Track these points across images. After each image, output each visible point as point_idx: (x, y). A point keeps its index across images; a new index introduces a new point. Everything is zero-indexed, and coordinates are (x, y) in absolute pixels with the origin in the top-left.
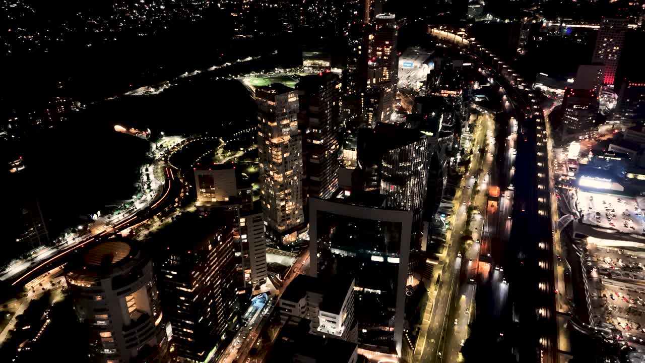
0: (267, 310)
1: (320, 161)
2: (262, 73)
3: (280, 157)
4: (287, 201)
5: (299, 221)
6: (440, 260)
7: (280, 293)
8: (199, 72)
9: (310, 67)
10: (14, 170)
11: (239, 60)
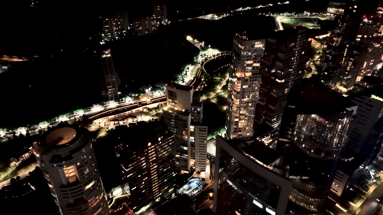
0: (197, 191)
1: (278, 95)
2: (293, 14)
3: (240, 87)
4: (240, 120)
5: (248, 134)
6: (350, 209)
7: (211, 183)
8: (249, 8)
9: (333, 13)
10: (104, 56)
11: (279, 3)
